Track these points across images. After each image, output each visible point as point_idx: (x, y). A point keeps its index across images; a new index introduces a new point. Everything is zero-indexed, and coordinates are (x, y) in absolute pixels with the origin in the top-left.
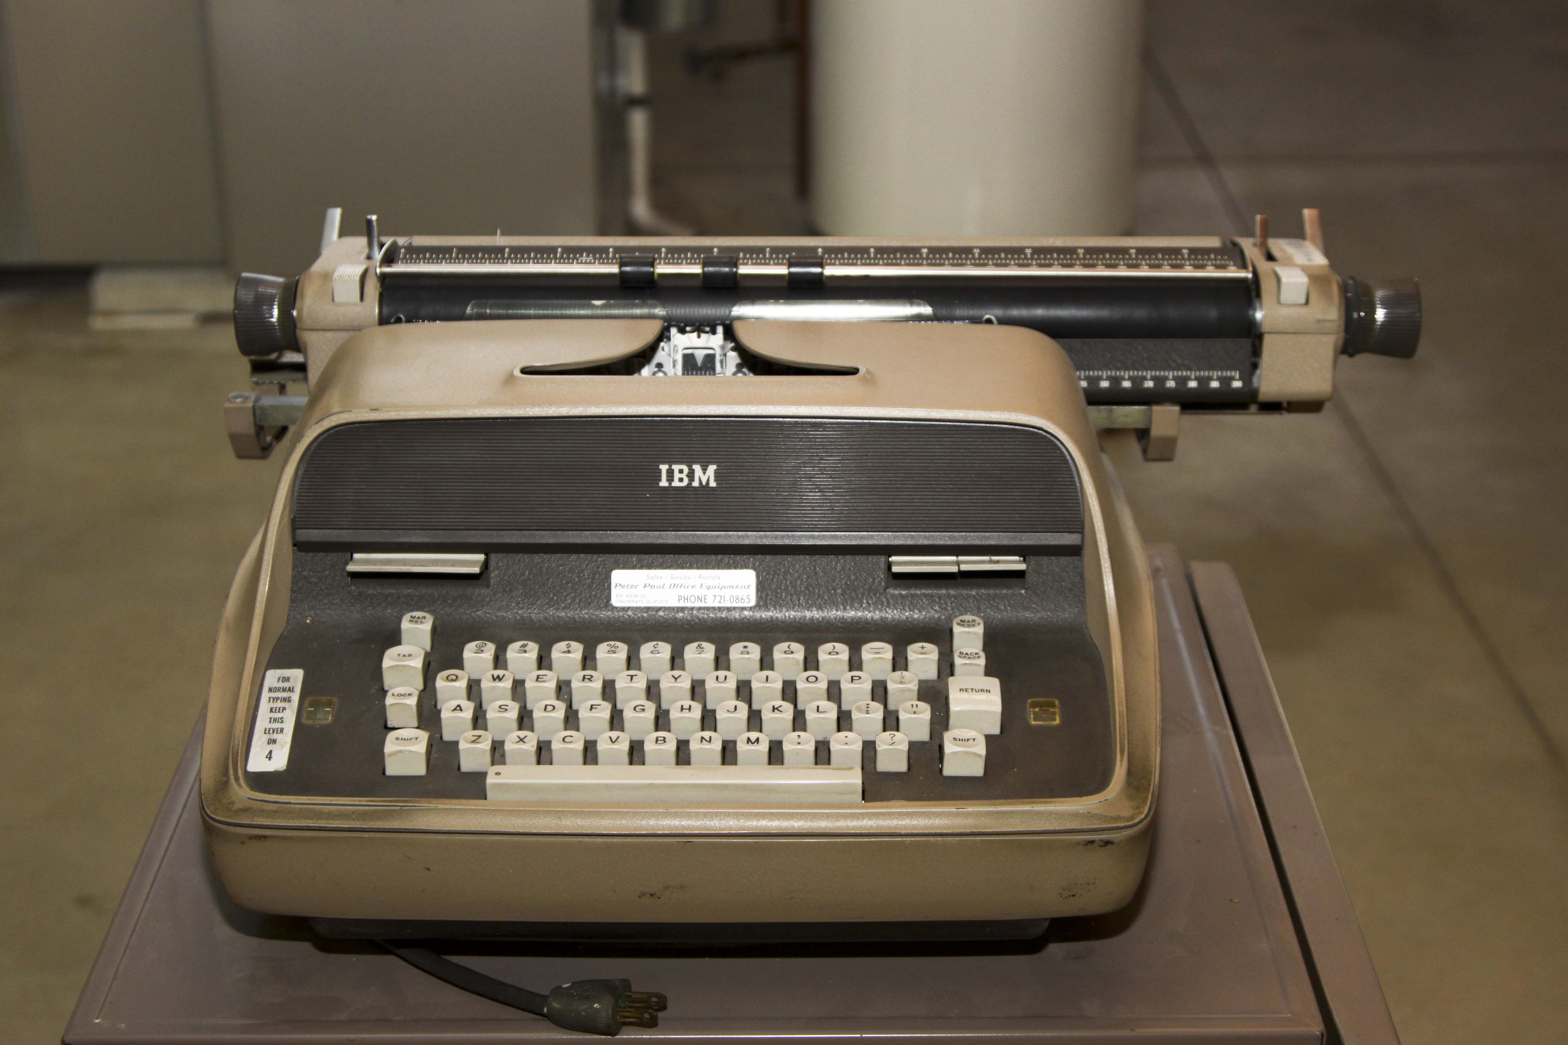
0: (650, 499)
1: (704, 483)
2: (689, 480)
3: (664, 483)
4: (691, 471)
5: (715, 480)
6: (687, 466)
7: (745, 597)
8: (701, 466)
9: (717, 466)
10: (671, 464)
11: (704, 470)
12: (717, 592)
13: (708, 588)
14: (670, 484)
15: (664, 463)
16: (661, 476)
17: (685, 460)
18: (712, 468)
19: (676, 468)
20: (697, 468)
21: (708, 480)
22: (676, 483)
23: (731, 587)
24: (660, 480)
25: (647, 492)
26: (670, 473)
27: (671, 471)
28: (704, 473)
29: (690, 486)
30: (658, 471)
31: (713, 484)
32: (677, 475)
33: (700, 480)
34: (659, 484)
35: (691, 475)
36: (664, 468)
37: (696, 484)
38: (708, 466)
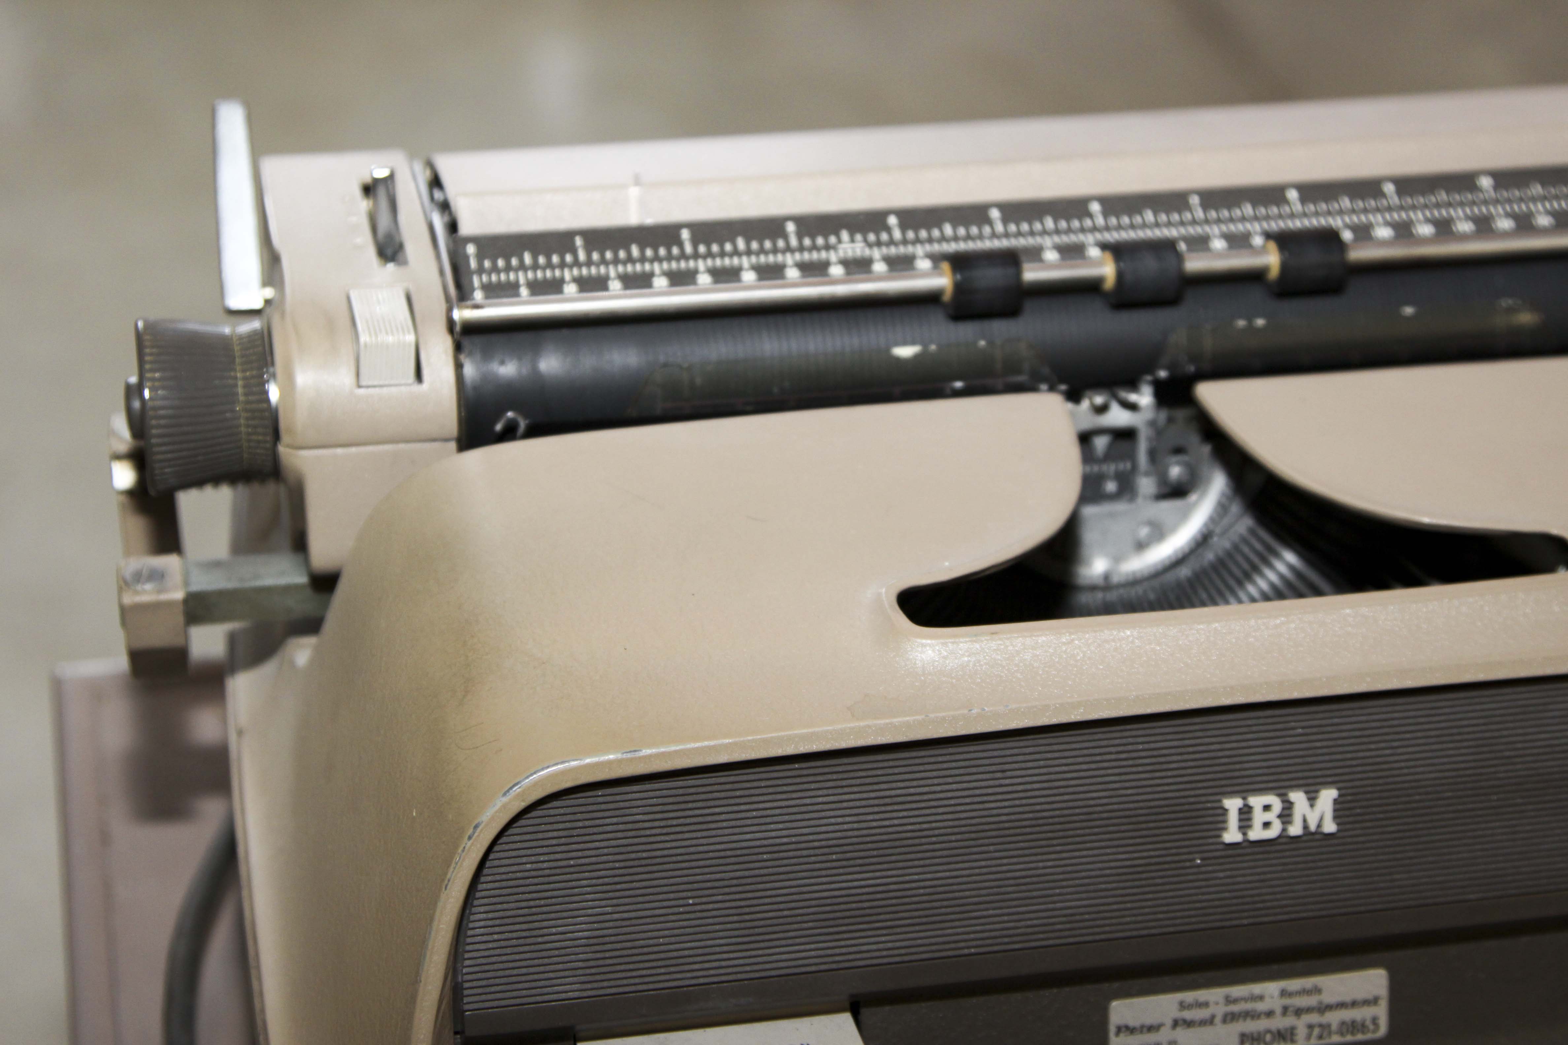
0: (1203, 869)
1: (1313, 827)
2: (1283, 823)
3: (1232, 835)
4: (1287, 805)
5: (1335, 818)
6: (1279, 795)
7: (1368, 1023)
8: (1306, 792)
9: (1339, 789)
10: (1244, 795)
11: (1312, 800)
12: (1314, 1018)
13: (1299, 1012)
14: (1245, 834)
15: (1232, 794)
16: (1225, 822)
17: (1271, 785)
18: (1328, 796)
19: (1257, 801)
20: (1298, 797)
21: (1321, 819)
22: (1256, 833)
23: (1342, 1005)
24: (1225, 829)
25: (1197, 856)
26: (1246, 813)
27: (1246, 809)
28: (1312, 806)
29: (1284, 834)
30: (1220, 811)
31: (1330, 827)
32: (1259, 817)
33: (1305, 821)
34: (1220, 836)
35: (1286, 812)
36: (1233, 804)
37: (1295, 830)
38: (1317, 791)
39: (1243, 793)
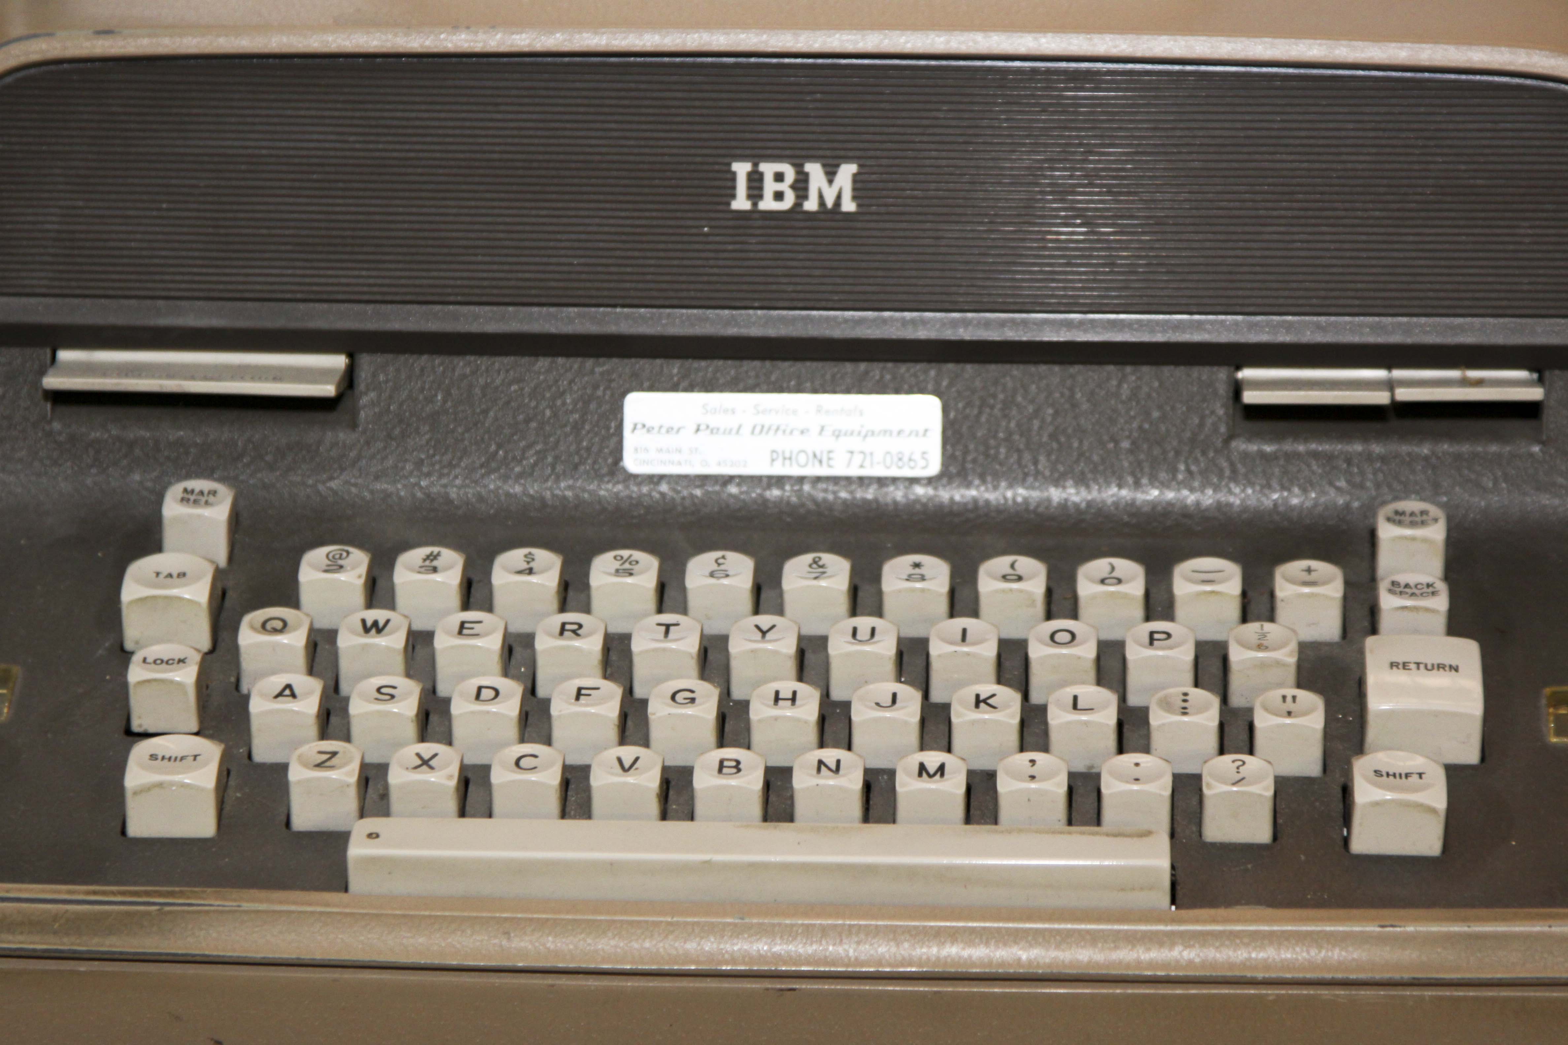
0: (711, 239)
1: (830, 203)
2: (798, 197)
3: (741, 203)
4: (801, 177)
5: (854, 198)
6: (794, 165)
7: (917, 456)
8: (824, 166)
9: (859, 166)
10: (756, 160)
11: (831, 175)
12: (855, 443)
13: (837, 434)
14: (755, 204)
15: (742, 158)
16: (734, 188)
17: (785, 152)
18: (847, 171)
19: (768, 169)
20: (815, 170)
21: (839, 197)
22: (768, 204)
23: (886, 433)
24: (733, 196)
25: (703, 223)
26: (755, 181)
27: (756, 176)
28: (830, 182)
29: (798, 209)
30: (729, 176)
31: (849, 206)
32: (770, 186)
33: (821, 197)
34: (729, 204)
35: (801, 185)
36: (742, 169)
37: (811, 205)
38: (838, 166)
39: (756, 159)
